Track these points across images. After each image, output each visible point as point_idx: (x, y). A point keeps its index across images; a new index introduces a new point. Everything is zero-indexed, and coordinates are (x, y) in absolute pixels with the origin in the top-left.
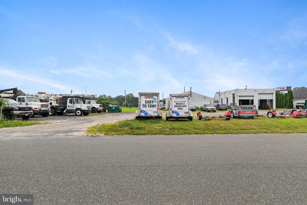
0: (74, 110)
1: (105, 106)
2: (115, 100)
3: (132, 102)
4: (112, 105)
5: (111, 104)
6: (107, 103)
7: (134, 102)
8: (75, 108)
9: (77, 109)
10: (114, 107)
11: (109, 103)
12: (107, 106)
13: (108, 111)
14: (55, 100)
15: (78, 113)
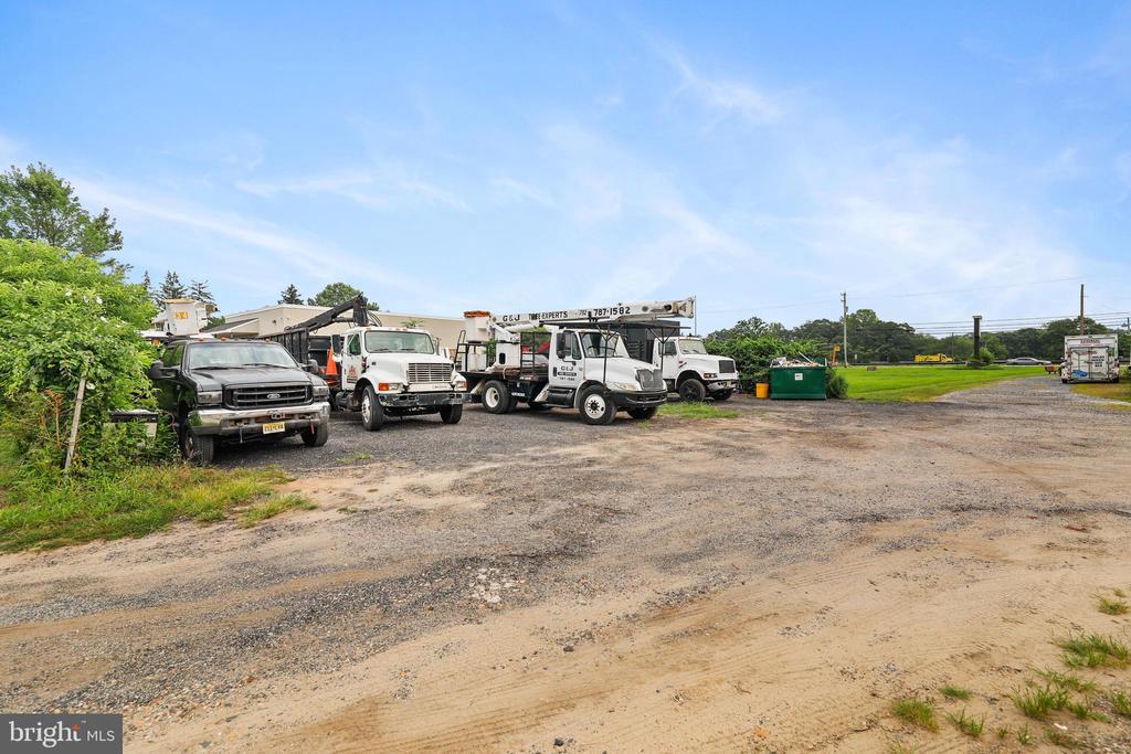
0: (574, 389)
1: (754, 362)
2: (799, 336)
3: (869, 343)
4: (790, 357)
5: (784, 354)
6: (760, 348)
7: (877, 343)
8: (578, 383)
9: (591, 387)
10: (799, 370)
11: (770, 351)
12: (763, 364)
13: (769, 391)
14: (516, 343)
15: (594, 406)
